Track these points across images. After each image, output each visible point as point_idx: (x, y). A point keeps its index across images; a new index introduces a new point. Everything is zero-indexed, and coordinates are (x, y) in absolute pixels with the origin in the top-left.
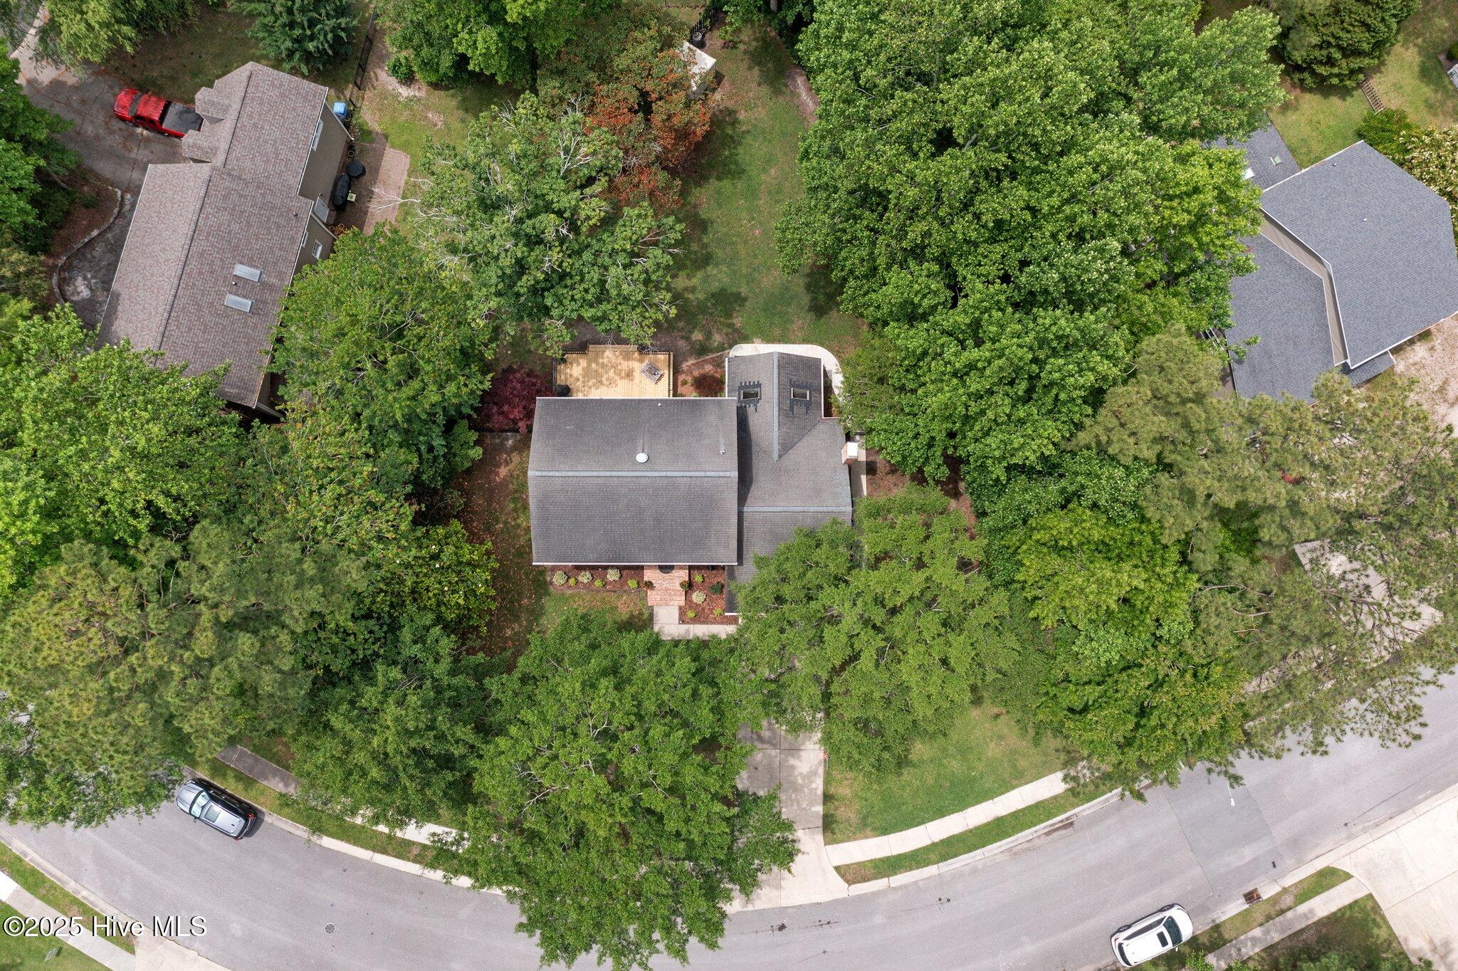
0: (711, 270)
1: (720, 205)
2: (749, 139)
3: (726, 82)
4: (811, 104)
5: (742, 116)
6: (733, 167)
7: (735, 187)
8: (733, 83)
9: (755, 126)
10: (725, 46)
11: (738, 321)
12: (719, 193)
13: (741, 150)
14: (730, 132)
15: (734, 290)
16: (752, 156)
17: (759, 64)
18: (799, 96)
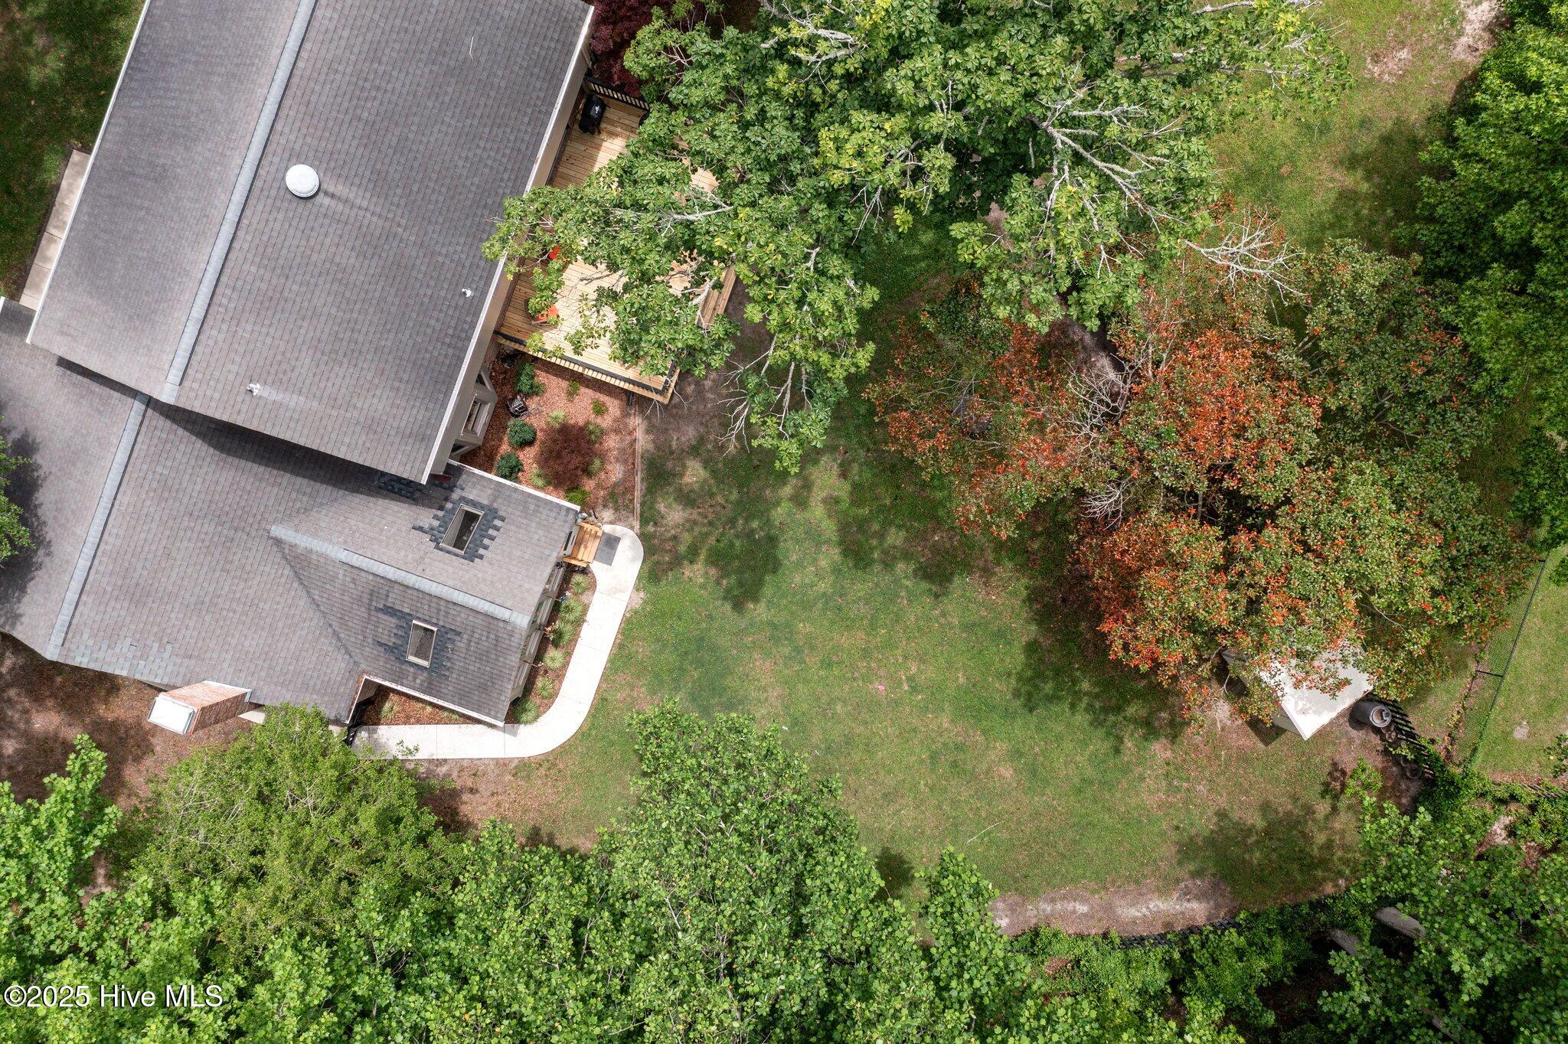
0: (830, 556)
1: (969, 627)
2: (1099, 744)
3: (1251, 741)
4: (1134, 912)
5: (1160, 750)
6: (1048, 688)
7: (999, 676)
8: (1244, 758)
9: (1126, 770)
10: (1337, 772)
11: (697, 572)
12: (1000, 634)
13: (1081, 718)
14: (1131, 710)
15: (768, 591)
16: (1059, 738)
17: (1269, 832)
18: (1163, 892)
